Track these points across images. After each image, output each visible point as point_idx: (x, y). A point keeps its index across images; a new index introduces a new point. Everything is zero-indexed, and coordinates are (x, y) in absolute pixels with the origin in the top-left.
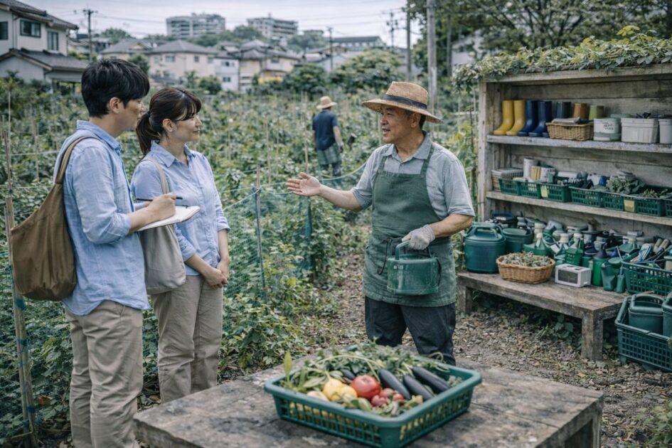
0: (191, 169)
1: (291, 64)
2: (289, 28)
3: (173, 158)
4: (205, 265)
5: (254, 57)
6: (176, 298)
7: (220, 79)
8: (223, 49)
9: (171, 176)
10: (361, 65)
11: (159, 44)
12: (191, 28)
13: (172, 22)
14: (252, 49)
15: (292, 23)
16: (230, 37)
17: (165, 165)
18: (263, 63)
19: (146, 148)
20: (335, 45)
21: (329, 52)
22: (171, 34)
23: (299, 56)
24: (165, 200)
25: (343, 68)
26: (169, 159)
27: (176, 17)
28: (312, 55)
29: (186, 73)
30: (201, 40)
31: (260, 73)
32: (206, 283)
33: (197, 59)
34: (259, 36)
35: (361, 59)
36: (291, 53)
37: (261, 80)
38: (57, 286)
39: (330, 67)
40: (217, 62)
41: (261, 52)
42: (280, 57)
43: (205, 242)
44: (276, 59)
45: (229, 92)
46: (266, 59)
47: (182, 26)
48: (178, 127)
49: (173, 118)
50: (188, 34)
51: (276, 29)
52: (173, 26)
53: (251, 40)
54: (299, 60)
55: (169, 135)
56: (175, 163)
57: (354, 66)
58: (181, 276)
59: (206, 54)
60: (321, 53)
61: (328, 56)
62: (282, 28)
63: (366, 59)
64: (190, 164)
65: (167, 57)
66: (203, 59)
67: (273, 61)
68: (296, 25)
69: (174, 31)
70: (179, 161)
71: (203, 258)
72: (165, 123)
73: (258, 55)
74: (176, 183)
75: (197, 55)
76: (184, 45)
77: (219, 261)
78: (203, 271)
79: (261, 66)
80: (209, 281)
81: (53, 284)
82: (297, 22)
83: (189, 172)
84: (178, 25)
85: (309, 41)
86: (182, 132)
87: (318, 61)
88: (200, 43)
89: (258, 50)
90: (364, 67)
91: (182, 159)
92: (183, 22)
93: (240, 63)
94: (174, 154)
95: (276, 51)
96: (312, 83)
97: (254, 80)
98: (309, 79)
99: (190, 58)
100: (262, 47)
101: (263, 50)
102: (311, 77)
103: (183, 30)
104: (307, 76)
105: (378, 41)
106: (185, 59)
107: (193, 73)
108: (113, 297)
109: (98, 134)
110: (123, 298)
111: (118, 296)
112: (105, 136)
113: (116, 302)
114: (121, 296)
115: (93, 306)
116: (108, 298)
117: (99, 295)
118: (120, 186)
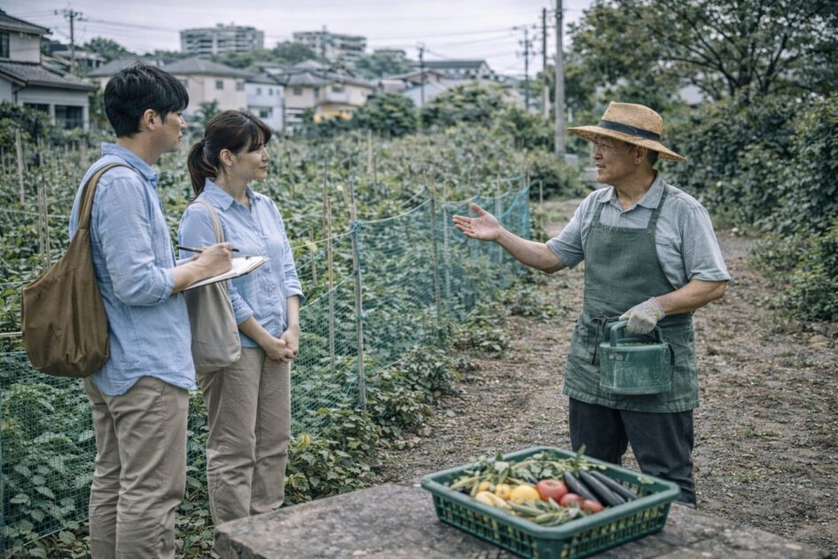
0: (254, 215)
1: (363, 94)
2: (353, 48)
3: (231, 199)
4: (264, 334)
5: (307, 82)
6: (231, 379)
8: (262, 70)
9: (229, 223)
10: (458, 97)
11: (166, 62)
12: (215, 44)
13: (188, 36)
14: (305, 71)
15: (358, 39)
16: (272, 56)
17: (222, 209)
18: (321, 92)
19: (199, 186)
20: (426, 70)
21: (418, 80)
22: (185, 50)
23: (375, 82)
24: (219, 252)
25: (438, 101)
26: (227, 201)
27: (194, 30)
28: (391, 82)
30: (227, 60)
31: (315, 107)
33: (220, 85)
34: (311, 56)
35: (460, 90)
36: (360, 79)
37: (317, 118)
38: (84, 359)
39: (420, 99)
40: (250, 88)
41: (319, 76)
42: (345, 83)
43: (268, 307)
44: (339, 86)
46: (325, 86)
47: (203, 41)
48: (239, 160)
49: (235, 148)
50: (210, 47)
52: (189, 42)
53: (301, 61)
54: (373, 88)
55: (227, 170)
56: (234, 205)
57: (451, 99)
58: (234, 351)
59: (234, 77)
60: (405, 80)
61: (415, 84)
63: (467, 89)
64: (253, 208)
66: (229, 84)
67: (336, 90)
68: (363, 42)
69: (190, 48)
70: (239, 203)
71: (264, 326)
72: (224, 154)
73: (310, 79)
74: (234, 231)
75: (220, 79)
76: (203, 65)
77: (285, 330)
78: (262, 342)
79: (317, 95)
80: (270, 355)
81: (80, 356)
82: (364, 39)
83: (251, 219)
84: (196, 40)
85: (387, 63)
86: (245, 168)
87: (401, 91)
89: (313, 74)
90: (464, 101)
91: (244, 201)
92: (203, 35)
93: (285, 90)
94: (233, 194)
95: (340, 75)
96: (395, 118)
97: (307, 115)
98: (392, 112)
99: (210, 83)
100: (319, 70)
101: (321, 73)
102: (395, 109)
103: (202, 47)
104: (390, 108)
105: (483, 67)
106: (202, 83)
107: (214, 105)
108: (154, 372)
109: (129, 159)
110: (167, 374)
111: (160, 371)
112: (139, 164)
113: (158, 379)
114: (165, 371)
115: (129, 384)
116: (148, 373)
117: (137, 370)
118: (158, 229)
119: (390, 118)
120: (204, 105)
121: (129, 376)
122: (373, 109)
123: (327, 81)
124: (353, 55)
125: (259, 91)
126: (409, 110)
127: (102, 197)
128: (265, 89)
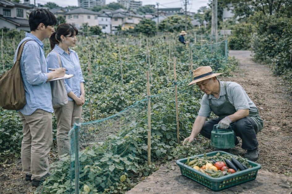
0: (70, 57)
1: (138, 20)
2: (137, 5)
3: (63, 51)
4: (75, 96)
5: (119, 16)
6: (64, 109)
7: (101, 27)
8: (104, 12)
9: (63, 59)
10: (171, 20)
11: (71, 10)
12: (89, 3)
13: (80, 1)
14: (118, 13)
15: (139, 2)
16: (108, 7)
17: (60, 54)
18: (124, 20)
19: (53, 47)
20: (160, 11)
21: (157, 15)
23: (142, 16)
25: (164, 22)
26: (62, 52)
28: (148, 16)
30: (93, 9)
31: (122, 25)
32: (75, 104)
33: (89, 17)
34: (122, 7)
35: (172, 18)
36: (138, 15)
37: (123, 28)
38: (17, 104)
39: (157, 21)
40: (99, 18)
41: (123, 14)
42: (132, 17)
43: (76, 87)
44: (130, 17)
45: (106, 33)
46: (125, 18)
47: (85, 3)
48: (66, 39)
49: (65, 35)
50: (88, 4)
52: (81, 3)
53: (118, 9)
54: (142, 18)
55: (63, 42)
56: (64, 53)
57: (168, 21)
58: (66, 101)
59: (94, 15)
60: (153, 15)
61: (156, 16)
63: (174, 18)
65: (74, 16)
66: (92, 17)
67: (129, 19)
69: (81, 5)
70: (66, 52)
71: (74, 93)
72: (62, 37)
73: (120, 15)
75: (89, 15)
76: (83, 10)
77: (80, 95)
78: (74, 99)
79: (123, 21)
80: (77, 103)
82: (141, 2)
83: (69, 58)
84: (83, 2)
85: (149, 10)
87: (152, 19)
89: (121, 13)
90: (173, 22)
91: (67, 52)
92: (85, 1)
93: (111, 19)
94: (64, 50)
95: (131, 14)
96: (149, 29)
97: (119, 28)
98: (148, 26)
99: (86, 16)
100: (123, 12)
101: (124, 13)
102: (149, 25)
103: (85, 4)
104: (147, 25)
105: (181, 10)
106: (83, 17)
107: (87, 24)
108: (41, 107)
109: (34, 38)
110: (45, 108)
111: (42, 107)
112: (37, 40)
113: (42, 110)
114: (44, 107)
115: (33, 111)
116: (38, 108)
117: (35, 107)
118: (43, 61)
119: (147, 28)
120: (83, 24)
121: (32, 109)
122: (142, 25)
123: (126, 16)
124: (137, 7)
125: (102, 20)
126: (154, 25)
127: (25, 50)
128: (105, 19)
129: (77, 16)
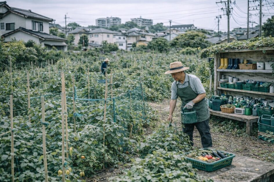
1: (151, 38)
2: (149, 23)
5: (134, 35)
7: (118, 44)
8: (120, 31)
11: (92, 30)
14: (133, 32)
15: (150, 20)
16: (124, 26)
18: (138, 38)
20: (172, 28)
21: (169, 32)
22: (97, 25)
23: (155, 34)
27: (100, 19)
28: (160, 34)
29: (103, 42)
30: (111, 28)
31: (136, 42)
33: (108, 36)
34: (136, 26)
36: (150, 34)
39: (169, 39)
40: (117, 37)
42: (145, 35)
45: (122, 50)
46: (139, 36)
47: (103, 22)
50: (105, 24)
51: (143, 23)
53: (133, 27)
54: (154, 36)
59: (112, 34)
60: (165, 33)
61: (168, 34)
62: (146, 22)
65: (95, 35)
66: (111, 36)
67: (142, 37)
69: (99, 24)
75: (108, 34)
76: (103, 30)
82: (152, 20)
84: (100, 22)
85: (159, 28)
87: (163, 36)
88: (111, 29)
89: (135, 32)
92: (103, 20)
93: (127, 38)
95: (144, 32)
96: (162, 46)
97: (134, 45)
98: (160, 44)
99: (106, 35)
101: (138, 32)
103: (103, 24)
104: (160, 43)
105: (193, 26)
106: (103, 36)
107: (106, 41)
119: (160, 46)
122: (154, 43)
124: (149, 25)
125: (120, 38)
126: (166, 43)
129: (98, 35)
